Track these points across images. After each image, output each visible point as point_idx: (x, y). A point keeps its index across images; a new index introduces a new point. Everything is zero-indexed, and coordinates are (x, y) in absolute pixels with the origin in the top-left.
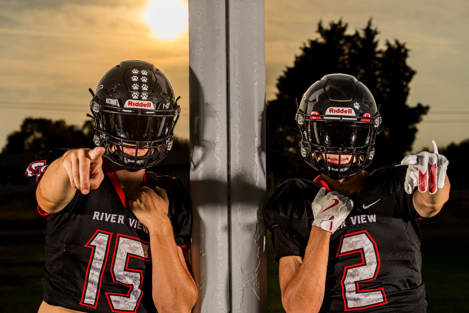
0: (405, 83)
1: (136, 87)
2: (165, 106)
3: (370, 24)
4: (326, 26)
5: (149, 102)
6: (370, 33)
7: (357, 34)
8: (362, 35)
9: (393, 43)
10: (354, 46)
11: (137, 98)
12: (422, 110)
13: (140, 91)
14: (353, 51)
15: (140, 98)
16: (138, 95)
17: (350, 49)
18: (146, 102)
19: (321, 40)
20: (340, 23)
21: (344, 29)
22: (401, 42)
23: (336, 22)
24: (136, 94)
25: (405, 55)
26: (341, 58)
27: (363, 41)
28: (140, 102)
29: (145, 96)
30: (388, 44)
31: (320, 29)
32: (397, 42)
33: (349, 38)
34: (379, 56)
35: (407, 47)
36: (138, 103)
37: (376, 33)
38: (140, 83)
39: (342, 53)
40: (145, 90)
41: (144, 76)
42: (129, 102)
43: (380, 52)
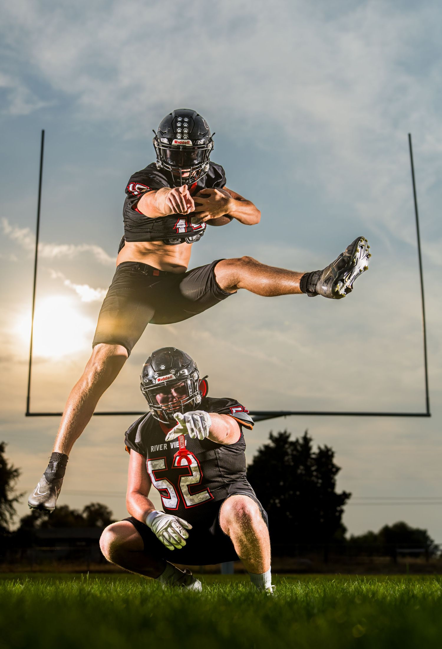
0: (332, 476)
1: (179, 130)
2: (200, 142)
3: (306, 433)
4: (275, 434)
5: (188, 140)
6: (307, 440)
7: (297, 441)
8: (301, 441)
9: (323, 447)
10: (295, 449)
11: (180, 138)
12: (346, 496)
13: (182, 133)
14: (295, 453)
15: (182, 138)
16: (181, 136)
17: (292, 451)
18: (186, 141)
19: (272, 445)
20: (285, 432)
21: (288, 437)
22: (329, 446)
23: (282, 431)
24: (180, 135)
25: (332, 456)
26: (286, 458)
27: (302, 446)
28: (183, 141)
29: (186, 136)
30: (319, 448)
31: (271, 437)
32: (326, 447)
33: (292, 443)
34: (313, 456)
35: (334, 450)
36: (181, 142)
37: (310, 440)
38: (182, 127)
39: (287, 454)
40: (186, 133)
41: (186, 122)
42: (175, 141)
43: (314, 454)
